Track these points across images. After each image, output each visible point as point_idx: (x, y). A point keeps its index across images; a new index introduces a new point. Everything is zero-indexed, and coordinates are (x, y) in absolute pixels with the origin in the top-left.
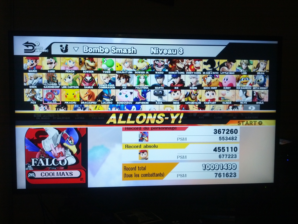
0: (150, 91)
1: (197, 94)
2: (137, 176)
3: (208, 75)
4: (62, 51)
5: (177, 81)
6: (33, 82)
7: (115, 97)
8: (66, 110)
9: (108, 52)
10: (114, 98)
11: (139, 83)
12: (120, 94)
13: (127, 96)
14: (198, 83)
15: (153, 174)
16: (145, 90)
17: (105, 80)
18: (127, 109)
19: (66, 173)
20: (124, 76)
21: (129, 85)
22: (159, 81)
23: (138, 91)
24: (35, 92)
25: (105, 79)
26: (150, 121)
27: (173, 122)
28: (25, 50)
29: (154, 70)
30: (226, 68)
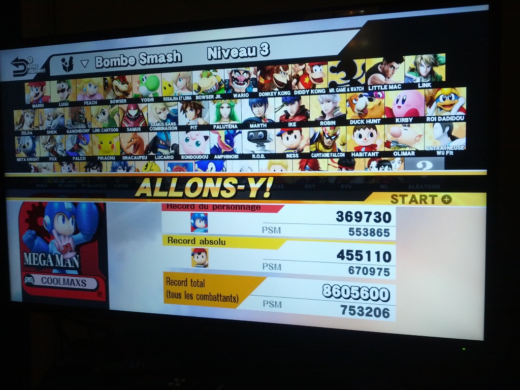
0: (240, 132)
1: (337, 137)
2: (189, 296)
3: (359, 94)
4: (65, 68)
5: (292, 109)
6: (51, 124)
7: (178, 146)
8: (101, 171)
9: (133, 63)
10: (176, 147)
11: (220, 117)
12: (187, 140)
13: (199, 143)
14: (338, 112)
15: (218, 296)
16: (231, 132)
17: (160, 115)
18: (199, 169)
19: (77, 280)
20: (193, 106)
21: (201, 121)
22: (258, 111)
23: (218, 133)
24: (55, 141)
25: (160, 113)
26: (210, 193)
27: (253, 194)
28: (14, 72)
29: (230, 91)
30: (381, 77)
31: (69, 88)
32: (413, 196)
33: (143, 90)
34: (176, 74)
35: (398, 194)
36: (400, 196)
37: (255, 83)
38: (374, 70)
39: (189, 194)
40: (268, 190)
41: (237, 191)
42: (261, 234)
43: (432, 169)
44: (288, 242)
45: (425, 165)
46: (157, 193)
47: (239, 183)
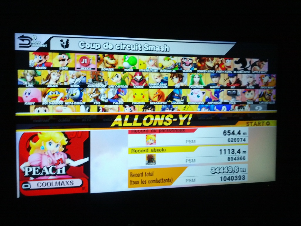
26: (157, 123)
27: (181, 123)
28: (20, 44)
29: (181, 69)
30: (257, 68)
31: (69, 59)
32: (255, 123)
33: (125, 64)
34: (148, 57)
35: (249, 121)
36: (250, 122)
37: (195, 66)
38: (254, 64)
39: (145, 124)
40: (189, 121)
41: (173, 122)
42: (184, 144)
43: (261, 110)
44: (199, 148)
45: (259, 108)
46: (126, 124)
47: (174, 118)
